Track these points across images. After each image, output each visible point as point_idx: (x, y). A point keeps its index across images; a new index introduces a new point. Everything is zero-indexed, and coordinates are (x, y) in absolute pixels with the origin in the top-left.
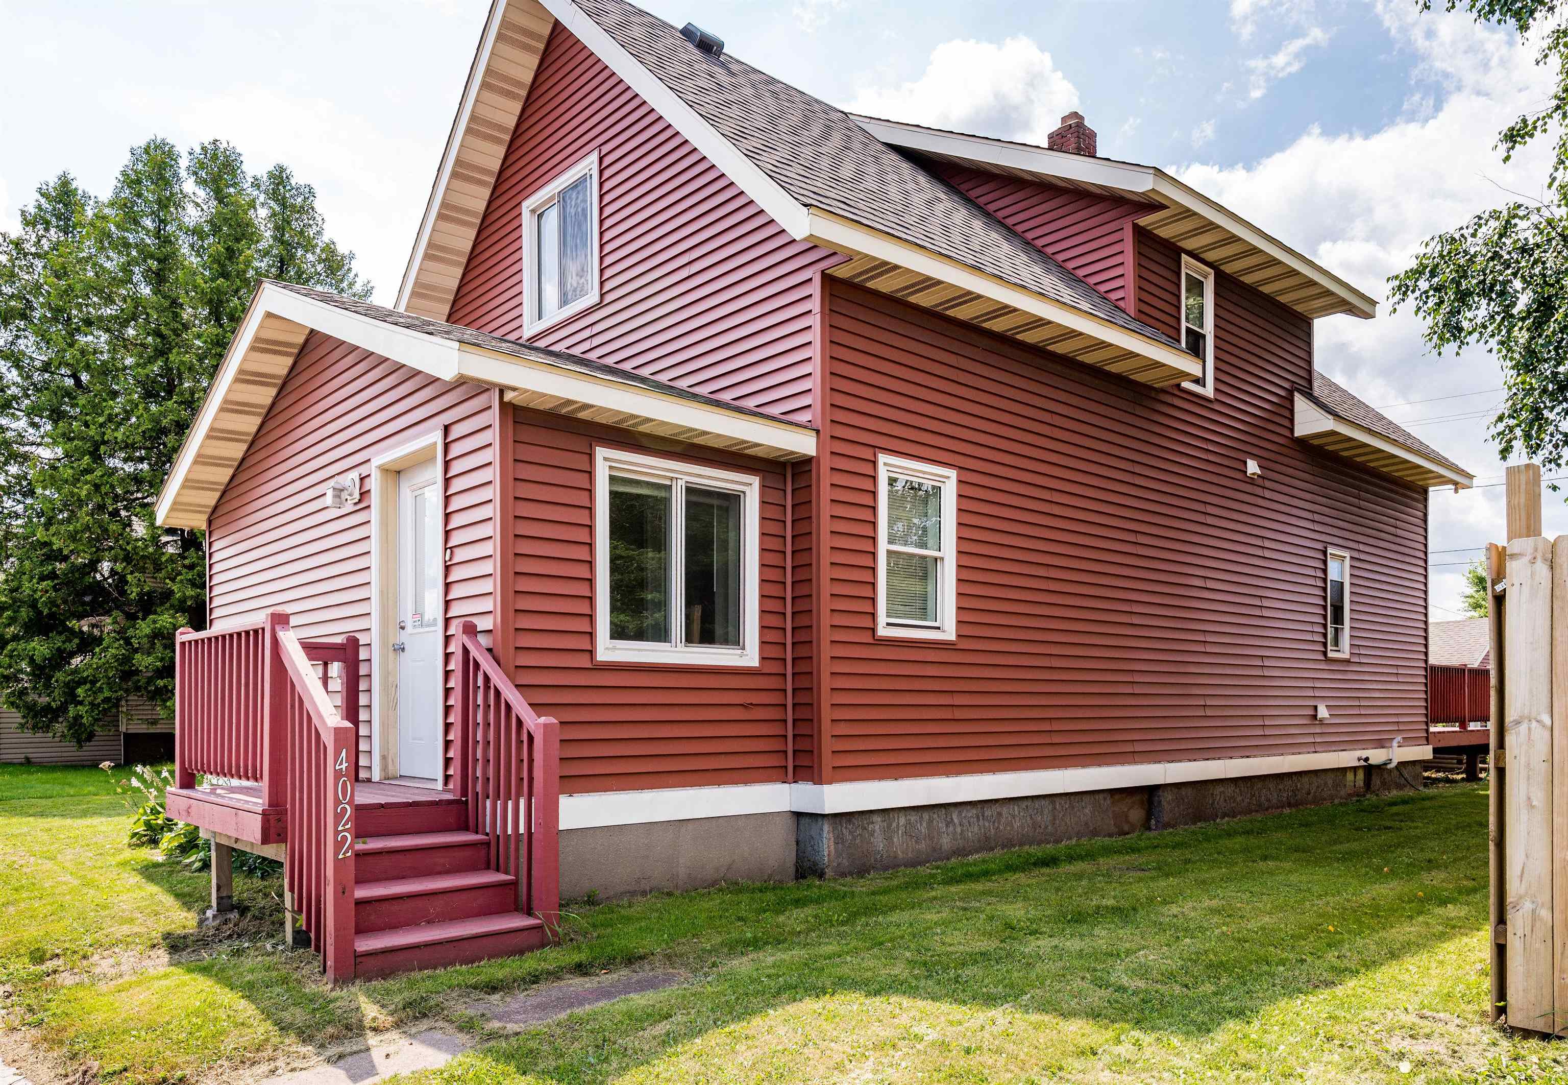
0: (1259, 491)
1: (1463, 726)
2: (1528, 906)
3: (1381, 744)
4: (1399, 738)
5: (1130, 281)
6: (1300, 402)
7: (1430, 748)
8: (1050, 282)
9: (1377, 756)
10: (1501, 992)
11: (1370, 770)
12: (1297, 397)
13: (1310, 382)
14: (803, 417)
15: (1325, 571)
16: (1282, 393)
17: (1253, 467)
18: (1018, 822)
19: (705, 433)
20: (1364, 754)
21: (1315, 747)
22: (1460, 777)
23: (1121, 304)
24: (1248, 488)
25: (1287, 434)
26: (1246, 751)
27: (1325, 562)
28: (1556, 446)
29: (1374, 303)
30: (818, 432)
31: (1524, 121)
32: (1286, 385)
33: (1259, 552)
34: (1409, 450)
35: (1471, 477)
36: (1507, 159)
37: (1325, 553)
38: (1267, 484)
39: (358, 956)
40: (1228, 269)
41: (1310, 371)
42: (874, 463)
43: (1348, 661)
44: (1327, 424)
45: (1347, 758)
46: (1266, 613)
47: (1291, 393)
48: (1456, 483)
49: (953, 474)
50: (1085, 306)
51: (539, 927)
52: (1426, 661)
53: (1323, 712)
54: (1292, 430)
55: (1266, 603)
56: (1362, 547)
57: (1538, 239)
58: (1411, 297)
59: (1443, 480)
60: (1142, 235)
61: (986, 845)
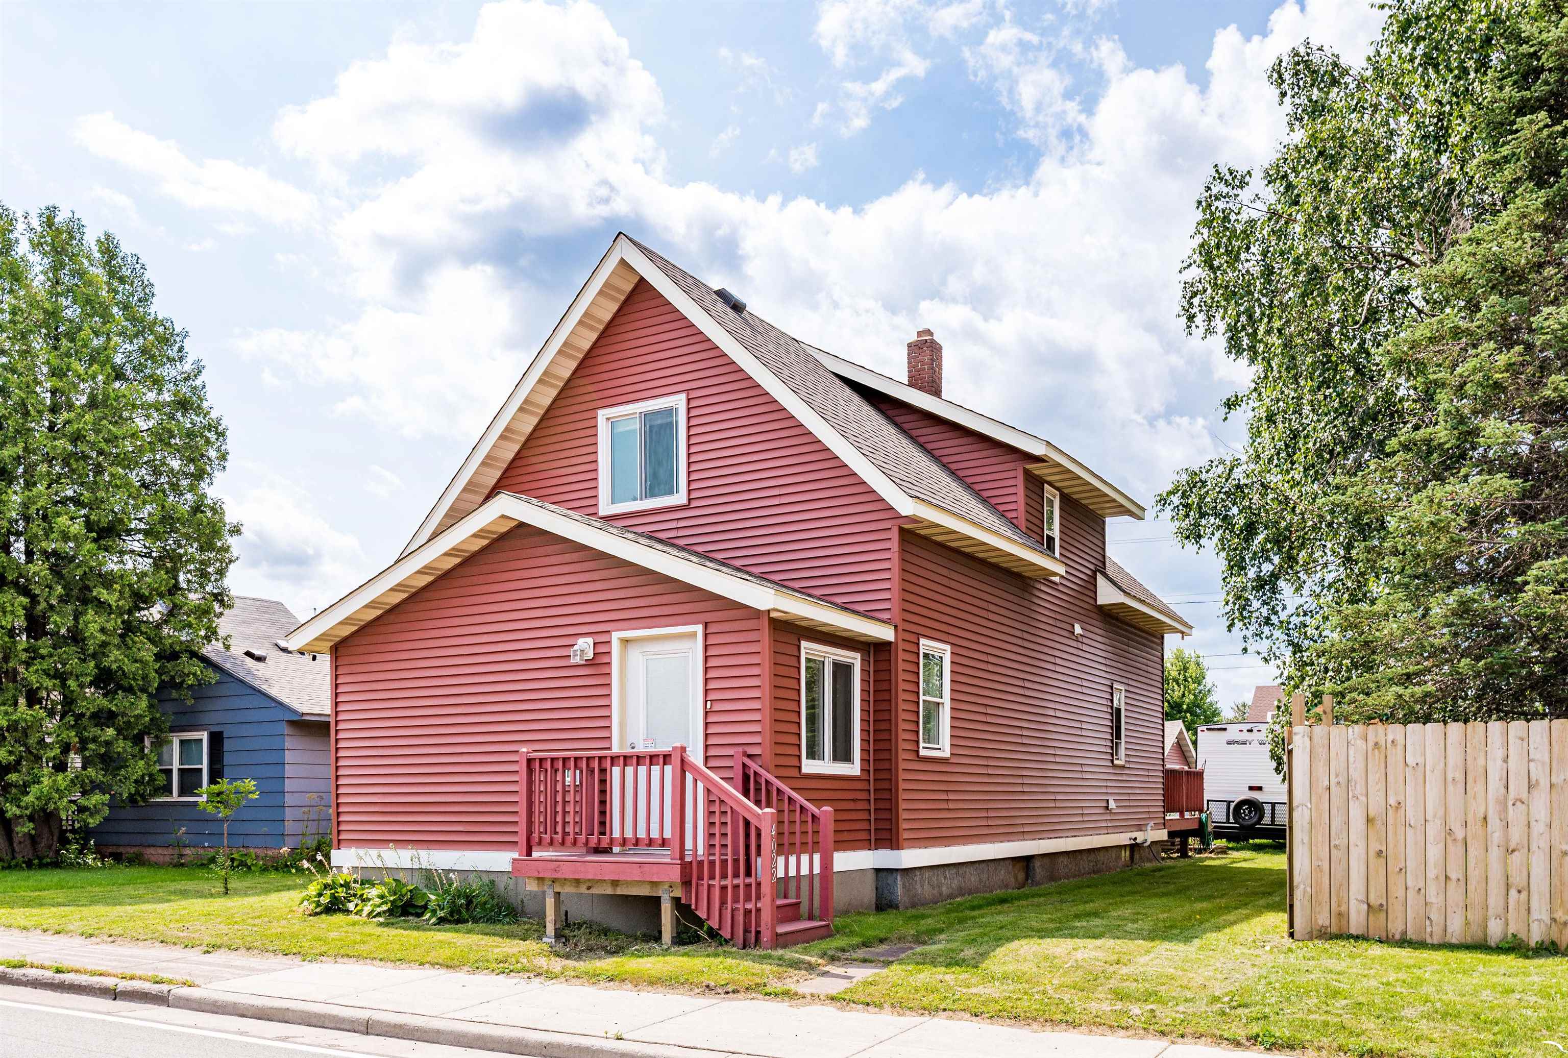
0: (1080, 645)
1: (1182, 815)
2: (1302, 886)
3: (1140, 828)
4: (1152, 824)
5: (1021, 506)
6: (1101, 580)
7: (1166, 831)
8: (992, 520)
9: (1140, 837)
10: (1291, 926)
11: (1134, 847)
12: (1099, 576)
13: (1104, 563)
14: (886, 616)
15: (1112, 701)
16: (1089, 572)
17: (1078, 630)
18: (972, 879)
19: (827, 625)
20: (1134, 835)
21: (1108, 830)
22: (1176, 855)
23: (1015, 521)
24: (1074, 644)
25: (1092, 602)
26: (1075, 832)
27: (1112, 694)
28: (1260, 625)
29: (1143, 509)
30: (896, 627)
31: (1237, 396)
32: (1092, 567)
33: (1079, 689)
34: (1160, 612)
35: (1191, 627)
36: (1226, 419)
37: (1112, 687)
38: (1085, 640)
39: (777, 935)
40: (1066, 491)
41: (1104, 556)
42: (918, 644)
43: (1123, 767)
44: (1120, 598)
45: (1123, 839)
46: (1084, 733)
47: (1095, 572)
48: (1182, 633)
49: (948, 648)
50: (1009, 533)
51: (828, 926)
52: (1163, 766)
53: (1112, 805)
54: (1096, 600)
55: (1084, 726)
56: (1130, 682)
57: (1246, 481)
58: (1168, 509)
59: (1174, 630)
60: (1027, 473)
61: (961, 892)
